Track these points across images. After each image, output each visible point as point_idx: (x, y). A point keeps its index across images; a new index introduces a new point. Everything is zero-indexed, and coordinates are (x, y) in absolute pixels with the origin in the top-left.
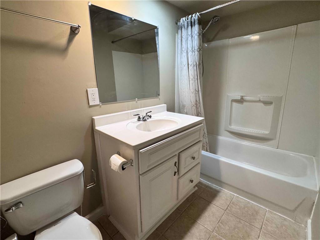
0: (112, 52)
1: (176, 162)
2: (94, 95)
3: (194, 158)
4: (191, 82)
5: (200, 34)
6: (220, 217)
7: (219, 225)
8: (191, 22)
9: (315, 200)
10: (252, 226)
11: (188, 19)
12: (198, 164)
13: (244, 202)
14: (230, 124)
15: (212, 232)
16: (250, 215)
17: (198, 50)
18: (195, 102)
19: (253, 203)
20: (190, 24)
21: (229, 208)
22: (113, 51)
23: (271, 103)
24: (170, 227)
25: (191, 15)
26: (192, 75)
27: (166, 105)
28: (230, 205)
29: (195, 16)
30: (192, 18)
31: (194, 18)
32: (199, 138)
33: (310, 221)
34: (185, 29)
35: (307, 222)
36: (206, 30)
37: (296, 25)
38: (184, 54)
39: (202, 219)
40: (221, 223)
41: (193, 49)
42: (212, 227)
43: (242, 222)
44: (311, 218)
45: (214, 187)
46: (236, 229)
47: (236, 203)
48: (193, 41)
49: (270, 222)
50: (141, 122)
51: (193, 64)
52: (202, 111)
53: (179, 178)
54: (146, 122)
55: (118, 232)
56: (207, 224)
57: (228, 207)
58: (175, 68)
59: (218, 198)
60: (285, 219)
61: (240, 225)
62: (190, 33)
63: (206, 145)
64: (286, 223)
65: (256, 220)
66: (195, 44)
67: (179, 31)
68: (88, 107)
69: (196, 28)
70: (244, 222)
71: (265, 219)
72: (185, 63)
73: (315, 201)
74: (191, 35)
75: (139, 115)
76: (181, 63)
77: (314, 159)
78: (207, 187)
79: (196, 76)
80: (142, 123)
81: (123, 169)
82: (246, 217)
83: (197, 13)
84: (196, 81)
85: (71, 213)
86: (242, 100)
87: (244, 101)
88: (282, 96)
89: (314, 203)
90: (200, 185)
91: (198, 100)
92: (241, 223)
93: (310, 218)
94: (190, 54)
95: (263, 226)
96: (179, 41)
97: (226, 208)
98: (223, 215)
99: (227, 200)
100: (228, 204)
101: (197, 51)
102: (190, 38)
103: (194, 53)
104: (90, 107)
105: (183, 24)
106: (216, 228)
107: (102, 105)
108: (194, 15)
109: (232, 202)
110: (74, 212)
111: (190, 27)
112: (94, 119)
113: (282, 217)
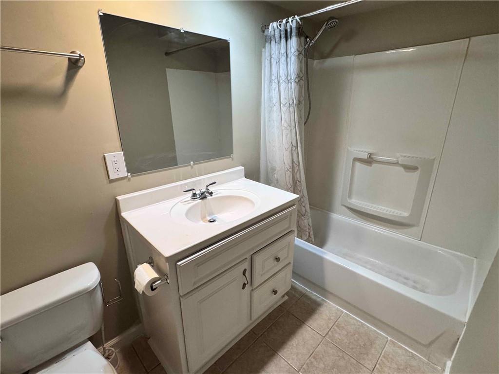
0: (165, 70)
1: (245, 270)
2: (117, 162)
3: (278, 259)
4: (284, 132)
5: (300, 53)
6: (314, 348)
7: (310, 360)
8: (286, 31)
9: (461, 335)
10: (360, 365)
11: (280, 25)
12: (287, 265)
13: (355, 325)
14: (350, 197)
15: (298, 372)
16: (360, 345)
17: (297, 80)
18: (291, 165)
19: (368, 327)
20: (283, 36)
21: (330, 333)
22: (167, 69)
23: (415, 169)
24: (236, 360)
25: (286, 19)
26: (286, 121)
27: (243, 168)
28: (332, 329)
29: (292, 21)
30: (288, 24)
31: (291, 25)
32: (289, 227)
33: (449, 364)
34: (276, 44)
35: (445, 365)
36: (317, 40)
37: (468, 39)
38: (275, 85)
39: (285, 350)
40: (314, 358)
41: (289, 79)
42: (298, 364)
43: (347, 358)
44: (452, 359)
45: (313, 297)
46: (334, 369)
47: (343, 325)
48: (289, 64)
49: (389, 360)
50: (198, 201)
51: (288, 104)
52: (302, 178)
53: (252, 290)
54: (205, 200)
55: (159, 364)
56: (293, 359)
57: (329, 331)
58: (261, 106)
59: (316, 316)
60: (413, 356)
61: (342, 363)
62: (283, 51)
63: (309, 229)
64: (414, 363)
65: (368, 355)
66: (292, 69)
67: (266, 45)
68: (108, 182)
69: (294, 42)
70: (349, 357)
71: (382, 354)
72: (275, 100)
73: (460, 337)
74: (285, 54)
75: (194, 190)
76: (270, 99)
77: (475, 262)
78: (304, 295)
79: (294, 123)
80: (199, 203)
81: (153, 289)
82: (354, 350)
83: (296, 16)
84: (294, 131)
85: (83, 343)
86: (370, 160)
87: (374, 161)
88: (434, 159)
89: (458, 339)
90: (293, 292)
91: (295, 160)
92: (344, 359)
93: (450, 360)
94: (283, 86)
95: (377, 366)
96: (267, 62)
97: (326, 332)
98: (319, 345)
99: (330, 319)
100: (330, 326)
101: (295, 82)
102: (283, 59)
103: (289, 84)
104: (112, 181)
105: (273, 33)
106: (305, 366)
107: (132, 177)
108: (290, 19)
109: (336, 324)
110: (88, 341)
111: (283, 40)
112: (118, 200)
113: (410, 352)
